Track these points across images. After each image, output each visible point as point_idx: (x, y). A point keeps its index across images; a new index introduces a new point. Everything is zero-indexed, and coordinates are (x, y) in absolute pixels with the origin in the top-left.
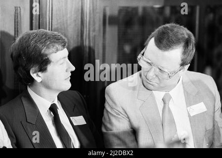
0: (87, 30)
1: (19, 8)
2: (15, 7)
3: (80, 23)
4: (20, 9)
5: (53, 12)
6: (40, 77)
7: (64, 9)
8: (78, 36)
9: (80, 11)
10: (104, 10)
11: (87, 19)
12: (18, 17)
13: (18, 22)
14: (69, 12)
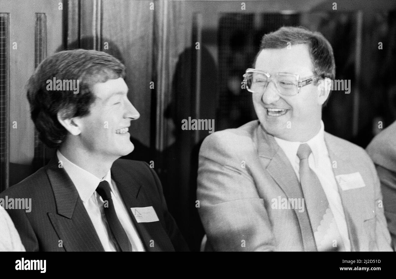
0: (164, 53)
1: (43, 15)
2: (37, 14)
3: (150, 41)
4: (45, 17)
5: (104, 21)
6: (76, 125)
7: (123, 17)
8: (147, 64)
9: (151, 21)
10: (194, 18)
11: (163, 34)
12: (41, 31)
13: (41, 39)
14: (131, 21)
